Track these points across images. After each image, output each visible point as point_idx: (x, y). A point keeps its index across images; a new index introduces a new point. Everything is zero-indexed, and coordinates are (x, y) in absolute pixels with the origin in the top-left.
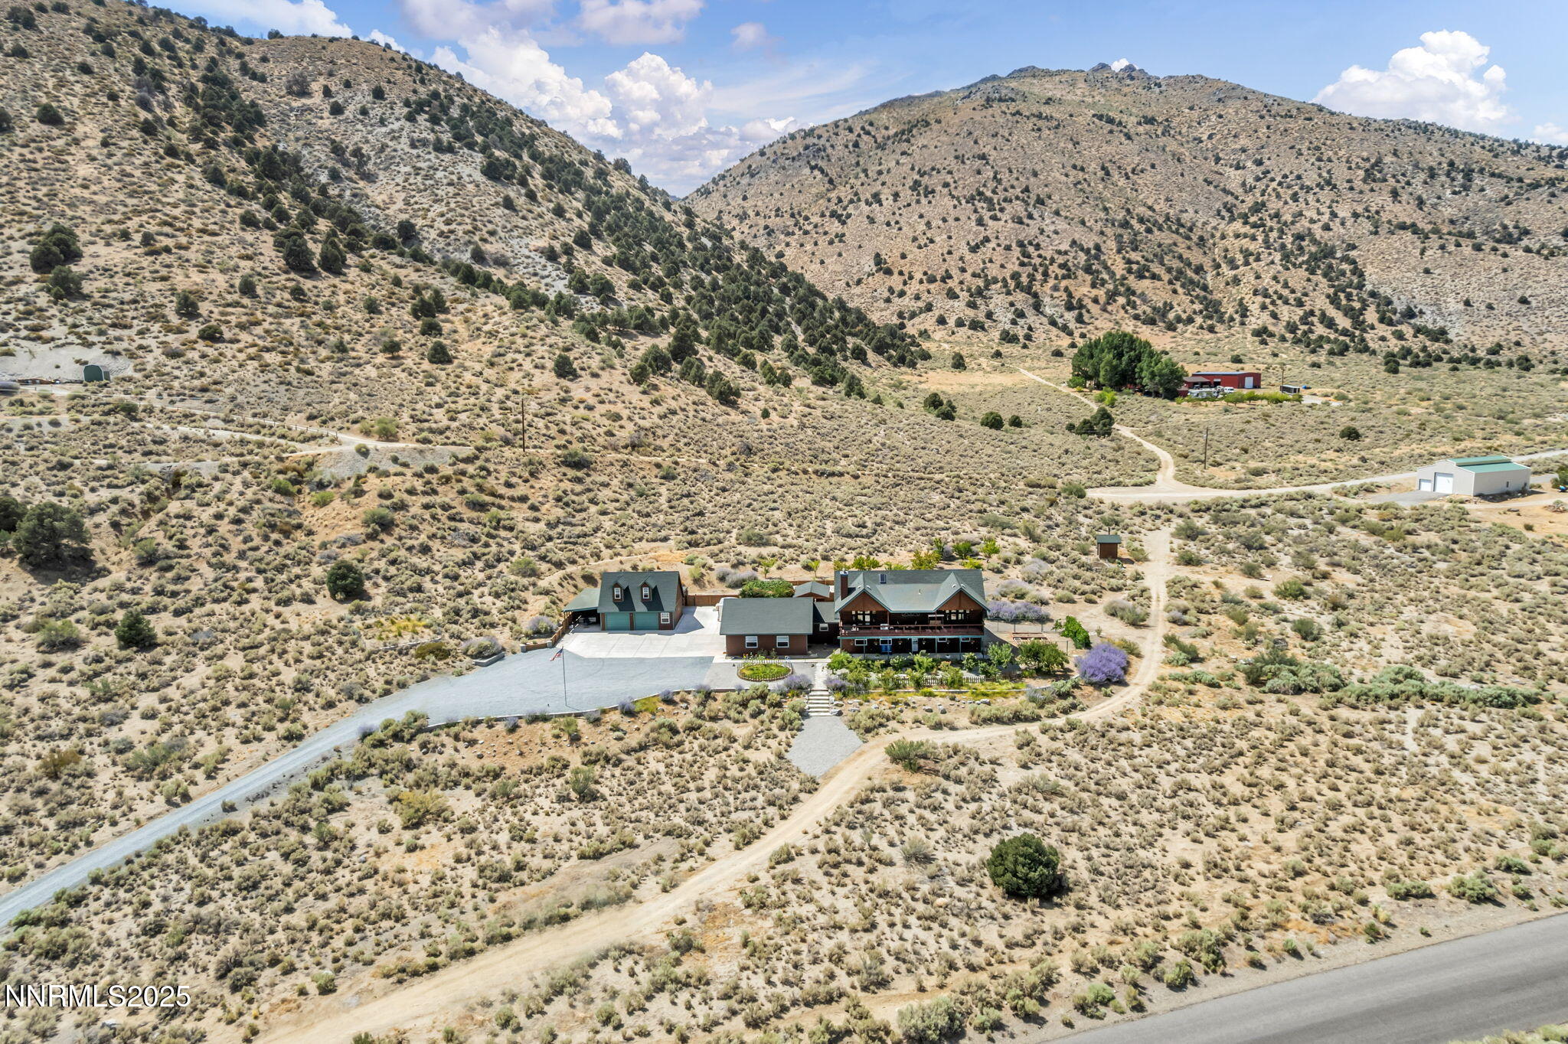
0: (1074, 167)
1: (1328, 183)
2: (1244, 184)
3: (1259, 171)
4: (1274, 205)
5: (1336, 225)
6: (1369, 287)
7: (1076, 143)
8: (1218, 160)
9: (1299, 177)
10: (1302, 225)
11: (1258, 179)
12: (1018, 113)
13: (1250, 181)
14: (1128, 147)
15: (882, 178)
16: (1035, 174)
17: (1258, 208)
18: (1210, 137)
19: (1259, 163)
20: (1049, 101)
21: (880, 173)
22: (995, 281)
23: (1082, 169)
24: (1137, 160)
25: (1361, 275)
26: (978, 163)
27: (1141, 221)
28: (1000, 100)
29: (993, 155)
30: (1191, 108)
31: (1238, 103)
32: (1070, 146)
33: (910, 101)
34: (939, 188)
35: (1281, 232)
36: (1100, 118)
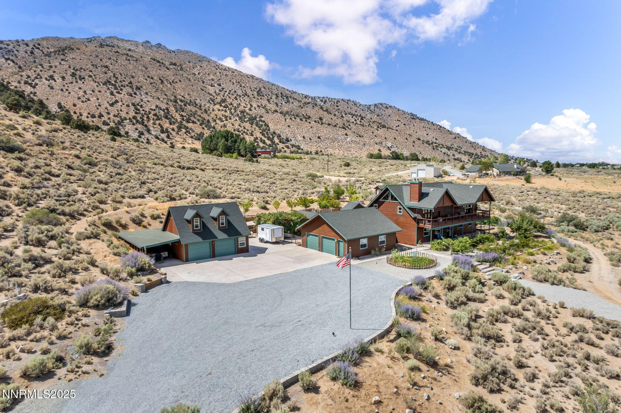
0: (149, 77)
1: (246, 94)
2: (215, 92)
3: (220, 88)
4: (229, 101)
5: (253, 109)
6: (271, 131)
7: (146, 68)
8: (203, 82)
9: (235, 92)
10: (241, 108)
11: (220, 91)
12: (117, 52)
13: (217, 91)
14: (168, 72)
15: (53, 69)
16: (133, 77)
17: (224, 101)
18: (199, 73)
19: (220, 85)
20: (130, 50)
21: (51, 67)
22: (126, 119)
23: (152, 78)
24: (173, 78)
25: (268, 126)
26: (104, 69)
27: (181, 101)
28: (107, 45)
29: (111, 67)
30: (189, 62)
31: (207, 63)
32: (144, 69)
33: (58, 39)
34: (87, 77)
35: (235, 109)
36: (154, 60)
